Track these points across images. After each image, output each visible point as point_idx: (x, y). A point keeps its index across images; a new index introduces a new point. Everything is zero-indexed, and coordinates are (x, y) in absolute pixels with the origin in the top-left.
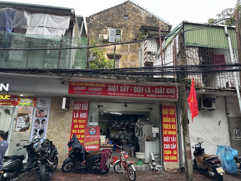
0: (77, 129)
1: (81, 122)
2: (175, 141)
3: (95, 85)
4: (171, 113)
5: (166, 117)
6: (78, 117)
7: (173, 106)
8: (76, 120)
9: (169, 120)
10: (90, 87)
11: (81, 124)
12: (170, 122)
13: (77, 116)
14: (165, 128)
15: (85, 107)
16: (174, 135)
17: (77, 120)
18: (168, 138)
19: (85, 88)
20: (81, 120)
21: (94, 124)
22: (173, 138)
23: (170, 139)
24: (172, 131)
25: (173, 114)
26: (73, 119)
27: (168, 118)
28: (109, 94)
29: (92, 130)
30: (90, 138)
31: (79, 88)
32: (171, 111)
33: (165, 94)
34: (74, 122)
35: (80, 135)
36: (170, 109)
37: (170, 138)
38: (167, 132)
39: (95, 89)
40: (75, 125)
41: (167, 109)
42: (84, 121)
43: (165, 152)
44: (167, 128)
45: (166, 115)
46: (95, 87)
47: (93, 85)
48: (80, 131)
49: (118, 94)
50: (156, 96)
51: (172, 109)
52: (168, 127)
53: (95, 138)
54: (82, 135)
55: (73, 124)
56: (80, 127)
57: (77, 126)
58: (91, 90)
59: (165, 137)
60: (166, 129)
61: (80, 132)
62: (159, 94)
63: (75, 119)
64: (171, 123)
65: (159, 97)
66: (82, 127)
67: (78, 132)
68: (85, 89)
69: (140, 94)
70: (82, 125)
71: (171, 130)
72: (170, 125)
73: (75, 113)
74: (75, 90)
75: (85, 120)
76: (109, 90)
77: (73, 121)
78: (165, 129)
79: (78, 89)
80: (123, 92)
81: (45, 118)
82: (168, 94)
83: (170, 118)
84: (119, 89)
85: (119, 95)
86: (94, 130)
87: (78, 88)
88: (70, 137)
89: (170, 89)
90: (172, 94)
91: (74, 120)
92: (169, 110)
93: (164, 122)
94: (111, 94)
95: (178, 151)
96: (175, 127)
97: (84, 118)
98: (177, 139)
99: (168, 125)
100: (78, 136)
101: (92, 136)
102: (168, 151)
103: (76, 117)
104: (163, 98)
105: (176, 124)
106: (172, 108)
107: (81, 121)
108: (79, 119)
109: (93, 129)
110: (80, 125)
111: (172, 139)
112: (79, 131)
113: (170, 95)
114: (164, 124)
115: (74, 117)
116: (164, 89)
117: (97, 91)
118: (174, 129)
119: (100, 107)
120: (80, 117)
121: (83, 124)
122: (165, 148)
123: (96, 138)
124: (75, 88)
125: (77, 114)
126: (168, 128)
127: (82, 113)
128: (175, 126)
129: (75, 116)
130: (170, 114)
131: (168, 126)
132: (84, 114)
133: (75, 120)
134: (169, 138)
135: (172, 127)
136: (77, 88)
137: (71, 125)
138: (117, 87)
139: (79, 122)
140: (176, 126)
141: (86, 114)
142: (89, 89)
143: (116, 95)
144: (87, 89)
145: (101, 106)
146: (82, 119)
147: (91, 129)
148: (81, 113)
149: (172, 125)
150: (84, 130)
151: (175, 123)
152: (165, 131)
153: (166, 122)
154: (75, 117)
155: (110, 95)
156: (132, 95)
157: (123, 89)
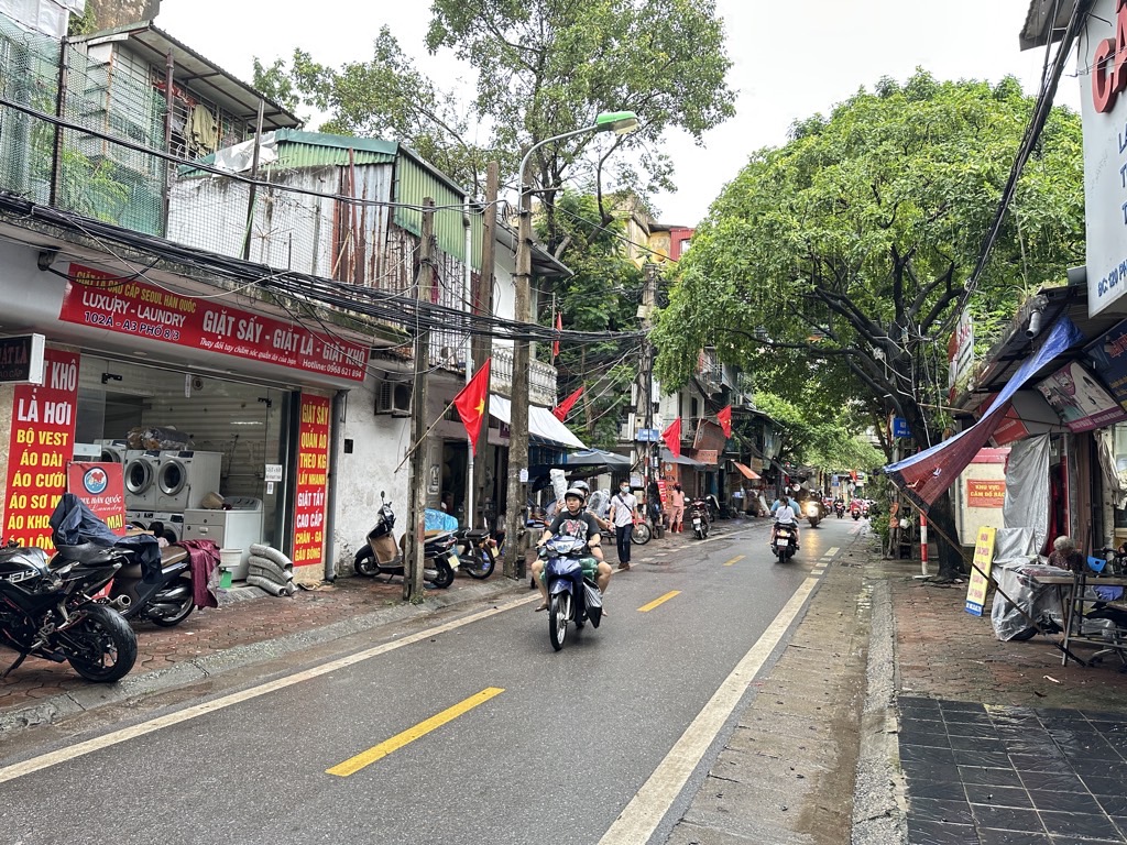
0: (34, 471)
1: (48, 443)
2: (320, 503)
3: (162, 301)
4: (321, 421)
5: (309, 431)
6: (36, 420)
7: (325, 399)
8: (28, 433)
9: (313, 441)
10: (145, 304)
11: (50, 449)
12: (316, 447)
13: (33, 415)
14: (304, 466)
15: (64, 376)
16: (320, 486)
17: (31, 432)
18: (306, 495)
19: (125, 307)
20: (49, 433)
21: (85, 450)
22: (318, 495)
23: (312, 497)
24: (317, 475)
25: (325, 422)
26: (17, 425)
27: (312, 435)
28: (204, 342)
29: (95, 475)
31: (105, 303)
32: (321, 414)
34: (19, 441)
35: (45, 497)
36: (319, 408)
37: (312, 494)
38: (306, 478)
39: (161, 316)
40: (25, 454)
41: (312, 405)
42: (62, 438)
43: (299, 537)
44: (308, 465)
45: (309, 424)
46: (165, 308)
47: (156, 298)
48: (44, 480)
49: (229, 348)
50: (322, 368)
51: (323, 409)
52: (311, 464)
53: (107, 506)
54: (54, 497)
55: (17, 450)
56: (43, 464)
57: (31, 459)
58: (146, 317)
59: (300, 494)
60: (305, 468)
61: (47, 485)
63: (25, 426)
64: (318, 451)
66: (55, 460)
67: (38, 485)
68: (129, 309)
69: (287, 357)
70: (55, 456)
71: (316, 471)
72: (314, 455)
73: (22, 401)
74: (89, 308)
75: (65, 435)
76: (205, 329)
77: (14, 435)
78: (303, 469)
79: (101, 303)
80: (244, 343)
83: (317, 435)
84: (236, 328)
85: (232, 353)
86: (101, 475)
87: (102, 301)
88: (3, 505)
89: (355, 351)
90: (357, 368)
91: (19, 431)
92: (316, 411)
93: (303, 446)
94: (209, 344)
95: (325, 532)
96: (325, 462)
97: (60, 423)
98: (326, 497)
99: (311, 455)
100: (38, 501)
101: (94, 500)
102: (305, 534)
103: (29, 420)
104: (336, 375)
105: (328, 453)
106: (323, 404)
107: (49, 438)
108: (40, 426)
109: (98, 471)
110: (44, 455)
111: (316, 497)
112: (41, 480)
114: (301, 455)
115: (21, 418)
117: (165, 326)
119: (110, 381)
120: (46, 421)
121: (59, 449)
122: (299, 526)
123: (112, 505)
124: (87, 301)
125: (34, 404)
126: (310, 466)
127: (53, 404)
129: (26, 414)
130: (318, 423)
131: (310, 461)
132: (63, 405)
133: (24, 432)
134: (308, 497)
135: (319, 462)
136: (99, 301)
137: (8, 455)
138: (232, 319)
139: (42, 442)
141: (70, 406)
142: (142, 314)
143: (223, 351)
144: (133, 311)
145: (116, 378)
146: (54, 428)
147: (93, 472)
148: (47, 404)
149: (320, 458)
150: (60, 477)
151: (325, 452)
152: (303, 475)
153: (307, 446)
154: (24, 419)
155: (206, 348)
156: (267, 356)
157: (246, 329)
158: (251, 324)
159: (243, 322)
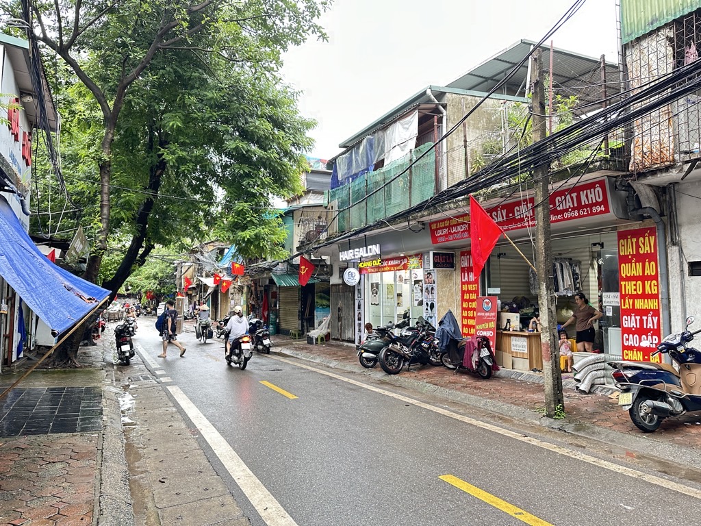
1: (471, 289)
2: (654, 326)
3: (457, 221)
4: (645, 250)
5: (630, 261)
7: (648, 229)
9: (636, 270)
10: (452, 226)
12: (641, 274)
13: (466, 279)
14: (627, 292)
16: (651, 310)
17: (467, 286)
18: (633, 318)
20: (471, 285)
21: (494, 291)
22: (650, 318)
23: (641, 321)
24: (646, 300)
25: (649, 252)
26: (463, 283)
27: (633, 264)
29: (486, 303)
30: (483, 316)
31: (441, 232)
32: (644, 244)
33: (580, 207)
34: (463, 288)
35: (472, 312)
36: (641, 239)
37: (641, 317)
38: (631, 303)
39: (459, 229)
40: (465, 294)
41: (631, 238)
42: (475, 287)
43: (627, 355)
44: (633, 291)
45: (630, 257)
50: (559, 217)
51: (647, 238)
52: (635, 290)
53: (490, 317)
54: (475, 312)
55: (463, 292)
57: (467, 296)
58: (454, 232)
59: (625, 317)
60: (629, 294)
61: (472, 307)
62: (567, 210)
64: (643, 278)
65: (568, 219)
67: (469, 306)
68: (448, 231)
69: (528, 221)
70: (474, 294)
71: (644, 296)
72: (639, 282)
73: (463, 274)
74: (438, 236)
75: (476, 285)
78: (625, 295)
81: (434, 285)
82: (586, 206)
83: (641, 264)
86: (489, 303)
88: (461, 314)
89: (589, 191)
90: (597, 203)
91: (463, 285)
92: (637, 243)
93: (624, 275)
96: (656, 288)
99: (634, 282)
101: (486, 314)
102: (635, 352)
104: (575, 217)
106: (647, 234)
107: (471, 287)
108: (468, 283)
109: (487, 300)
110: (471, 294)
111: (647, 320)
113: (591, 206)
114: (623, 283)
115: (463, 280)
116: (574, 195)
117: (462, 232)
118: (653, 292)
120: (470, 280)
121: (475, 292)
122: (626, 344)
123: (492, 317)
125: (466, 274)
126: (635, 293)
128: (655, 286)
130: (642, 252)
131: (635, 287)
134: (638, 318)
135: (647, 288)
136: (439, 232)
137: (461, 295)
139: (469, 289)
140: (657, 286)
142: (452, 230)
144: (450, 231)
146: (473, 283)
147: (485, 301)
148: (470, 273)
149: (647, 284)
151: (655, 277)
152: (627, 300)
153: (629, 275)
156: (514, 226)
157: (497, 216)
158: (499, 212)
159: (495, 213)
